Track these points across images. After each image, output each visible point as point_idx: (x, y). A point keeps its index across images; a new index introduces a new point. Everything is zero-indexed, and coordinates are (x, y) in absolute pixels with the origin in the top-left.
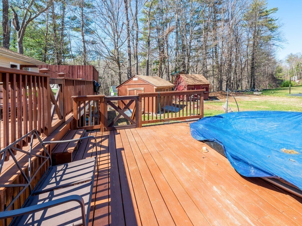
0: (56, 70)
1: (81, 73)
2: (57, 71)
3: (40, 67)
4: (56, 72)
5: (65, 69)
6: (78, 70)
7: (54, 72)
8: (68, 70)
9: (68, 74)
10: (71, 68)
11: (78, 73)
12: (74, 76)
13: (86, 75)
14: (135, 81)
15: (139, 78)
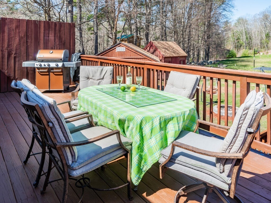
13: (61, 42)
14: (121, 54)
15: (128, 48)
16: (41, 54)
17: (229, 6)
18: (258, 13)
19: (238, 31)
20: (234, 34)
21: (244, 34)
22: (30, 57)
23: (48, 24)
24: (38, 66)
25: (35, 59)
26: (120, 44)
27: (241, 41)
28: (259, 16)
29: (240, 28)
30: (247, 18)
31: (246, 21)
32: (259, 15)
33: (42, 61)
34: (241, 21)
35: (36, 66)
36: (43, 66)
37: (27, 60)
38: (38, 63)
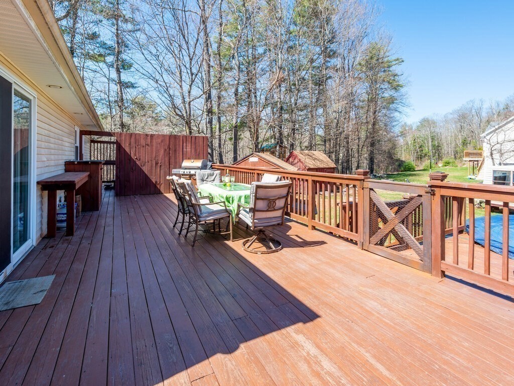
0: (147, 143)
1: (189, 149)
2: (148, 145)
3: (118, 136)
4: (147, 147)
5: (162, 141)
6: (185, 144)
7: (143, 147)
8: (168, 142)
9: (168, 150)
10: (172, 140)
11: (185, 150)
12: (178, 155)
13: (196, 153)
14: (254, 163)
15: (261, 158)
16: (185, 164)
17: (403, 105)
18: (451, 112)
19: (422, 136)
20: (415, 140)
21: (430, 140)
22: (178, 166)
23: (191, 139)
24: (183, 173)
25: (180, 167)
26: (253, 154)
27: (426, 150)
28: (452, 116)
29: (425, 132)
30: (435, 118)
31: (434, 123)
32: (451, 114)
33: (186, 169)
34: (426, 123)
35: (181, 173)
36: (186, 173)
37: (175, 168)
38: (183, 171)
